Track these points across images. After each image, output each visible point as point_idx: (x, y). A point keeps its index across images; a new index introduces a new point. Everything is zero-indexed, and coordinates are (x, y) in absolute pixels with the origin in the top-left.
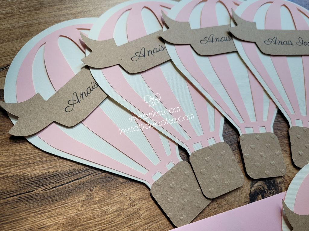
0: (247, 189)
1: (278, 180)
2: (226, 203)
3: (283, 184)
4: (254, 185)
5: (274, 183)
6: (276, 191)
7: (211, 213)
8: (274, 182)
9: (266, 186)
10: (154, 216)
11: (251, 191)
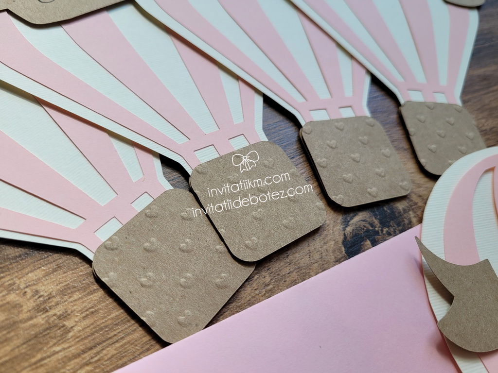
0: (337, 233)
1: (400, 206)
2: (292, 270)
3: (411, 213)
4: (349, 221)
5: (393, 212)
6: (400, 228)
7: (257, 297)
8: (392, 210)
9: (375, 221)
10: (106, 327)
11: (345, 234)
